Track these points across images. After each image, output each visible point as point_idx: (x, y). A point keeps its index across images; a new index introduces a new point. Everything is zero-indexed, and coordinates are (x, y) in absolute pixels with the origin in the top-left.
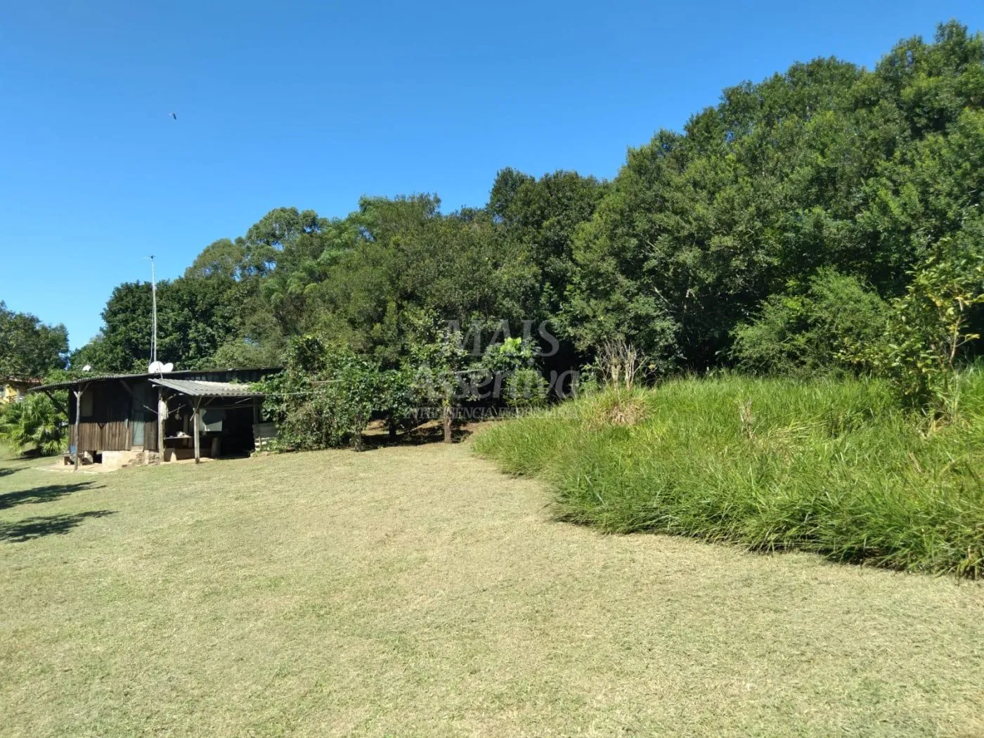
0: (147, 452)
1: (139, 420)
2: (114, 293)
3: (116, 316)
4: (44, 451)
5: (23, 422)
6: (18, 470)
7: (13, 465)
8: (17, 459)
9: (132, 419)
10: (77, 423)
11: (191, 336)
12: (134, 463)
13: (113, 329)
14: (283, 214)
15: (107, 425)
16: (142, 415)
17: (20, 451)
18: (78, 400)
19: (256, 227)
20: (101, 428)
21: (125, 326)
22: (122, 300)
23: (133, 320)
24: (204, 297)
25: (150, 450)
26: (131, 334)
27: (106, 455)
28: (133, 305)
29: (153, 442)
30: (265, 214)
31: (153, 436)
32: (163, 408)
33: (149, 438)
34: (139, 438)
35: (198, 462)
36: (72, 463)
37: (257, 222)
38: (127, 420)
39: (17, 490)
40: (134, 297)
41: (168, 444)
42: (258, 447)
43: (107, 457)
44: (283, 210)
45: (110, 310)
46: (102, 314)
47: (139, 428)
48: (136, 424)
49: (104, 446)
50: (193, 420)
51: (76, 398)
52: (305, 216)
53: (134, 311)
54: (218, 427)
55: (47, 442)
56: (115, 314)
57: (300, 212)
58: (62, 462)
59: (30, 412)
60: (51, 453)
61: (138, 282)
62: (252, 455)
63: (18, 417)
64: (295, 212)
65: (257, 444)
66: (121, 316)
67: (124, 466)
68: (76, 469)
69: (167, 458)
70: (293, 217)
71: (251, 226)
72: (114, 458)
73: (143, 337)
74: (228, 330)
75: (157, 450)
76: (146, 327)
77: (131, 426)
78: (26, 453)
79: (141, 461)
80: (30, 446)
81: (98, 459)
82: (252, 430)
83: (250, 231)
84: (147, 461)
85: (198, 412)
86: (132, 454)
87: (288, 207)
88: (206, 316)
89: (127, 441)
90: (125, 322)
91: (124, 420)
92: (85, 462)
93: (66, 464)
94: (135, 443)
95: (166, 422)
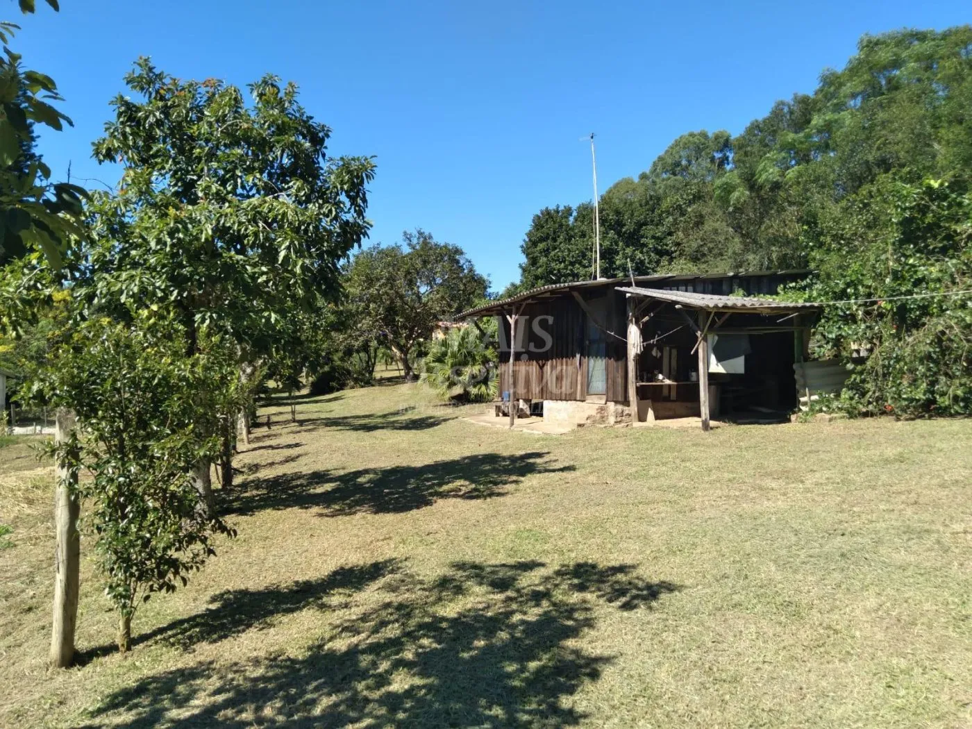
0: (611, 405)
1: (597, 355)
2: (534, 221)
3: (536, 247)
4: (472, 396)
5: (449, 361)
6: (445, 420)
7: (440, 413)
8: (445, 405)
9: (585, 353)
10: (511, 360)
11: (618, 263)
12: (594, 422)
13: (534, 261)
14: (691, 139)
15: (549, 363)
16: (603, 346)
17: (448, 396)
18: (513, 326)
19: (660, 159)
20: (541, 367)
21: (546, 256)
22: (543, 227)
23: (555, 248)
24: (632, 215)
25: (616, 402)
26: (553, 265)
27: (548, 405)
28: (554, 232)
29: (620, 389)
30: (671, 142)
31: (620, 380)
32: (634, 336)
33: (614, 382)
34: (599, 383)
35: (706, 427)
36: (505, 415)
37: (662, 153)
38: (578, 356)
39: (441, 458)
40: (554, 223)
41: (642, 393)
42: (805, 404)
43: (550, 410)
44: (692, 135)
45: (530, 240)
46: (522, 247)
47: (598, 367)
48: (592, 361)
49: (545, 393)
50: (697, 351)
51: (510, 325)
52: (717, 137)
53: (554, 240)
54: (738, 365)
55: (475, 386)
56: (535, 244)
57: (710, 135)
58: (493, 412)
59: (456, 349)
60: (480, 399)
61: (558, 206)
62: (793, 417)
63: (444, 354)
64: (704, 135)
65: (803, 399)
66: (541, 246)
67: (580, 425)
68: (512, 424)
69: (642, 418)
70: (703, 140)
71: (656, 159)
72: (559, 411)
73: (566, 268)
74: (661, 253)
75: (626, 402)
76: (568, 256)
77: (585, 365)
78: (453, 398)
79: (603, 419)
80: (458, 390)
81: (537, 410)
82: (794, 372)
83: (655, 164)
84: (612, 420)
85: (705, 339)
86: (589, 408)
87: (696, 131)
88: (633, 239)
89: (579, 387)
90: (546, 252)
91: (574, 356)
92: (521, 415)
93: (498, 415)
94: (592, 390)
95: (640, 359)
